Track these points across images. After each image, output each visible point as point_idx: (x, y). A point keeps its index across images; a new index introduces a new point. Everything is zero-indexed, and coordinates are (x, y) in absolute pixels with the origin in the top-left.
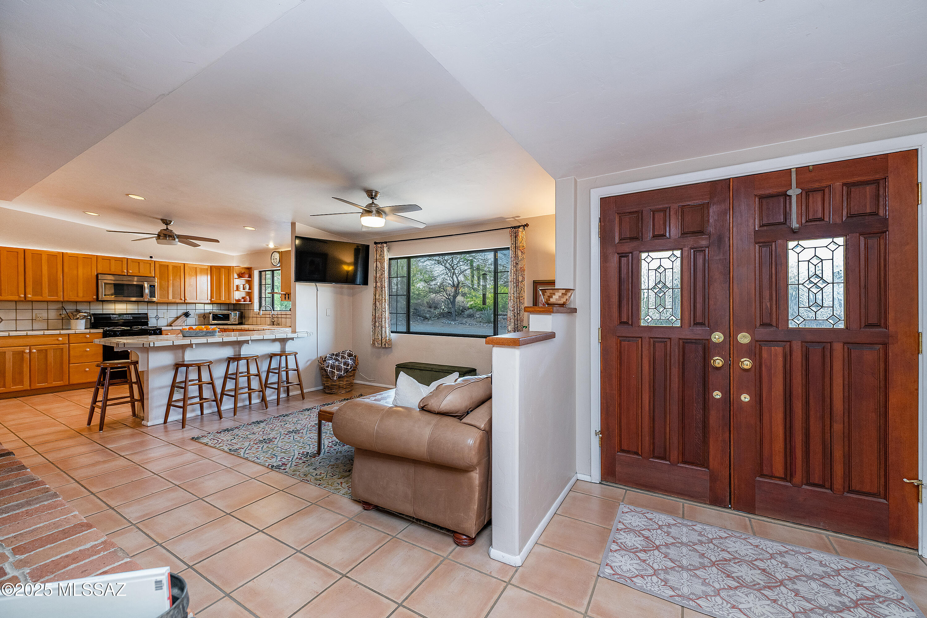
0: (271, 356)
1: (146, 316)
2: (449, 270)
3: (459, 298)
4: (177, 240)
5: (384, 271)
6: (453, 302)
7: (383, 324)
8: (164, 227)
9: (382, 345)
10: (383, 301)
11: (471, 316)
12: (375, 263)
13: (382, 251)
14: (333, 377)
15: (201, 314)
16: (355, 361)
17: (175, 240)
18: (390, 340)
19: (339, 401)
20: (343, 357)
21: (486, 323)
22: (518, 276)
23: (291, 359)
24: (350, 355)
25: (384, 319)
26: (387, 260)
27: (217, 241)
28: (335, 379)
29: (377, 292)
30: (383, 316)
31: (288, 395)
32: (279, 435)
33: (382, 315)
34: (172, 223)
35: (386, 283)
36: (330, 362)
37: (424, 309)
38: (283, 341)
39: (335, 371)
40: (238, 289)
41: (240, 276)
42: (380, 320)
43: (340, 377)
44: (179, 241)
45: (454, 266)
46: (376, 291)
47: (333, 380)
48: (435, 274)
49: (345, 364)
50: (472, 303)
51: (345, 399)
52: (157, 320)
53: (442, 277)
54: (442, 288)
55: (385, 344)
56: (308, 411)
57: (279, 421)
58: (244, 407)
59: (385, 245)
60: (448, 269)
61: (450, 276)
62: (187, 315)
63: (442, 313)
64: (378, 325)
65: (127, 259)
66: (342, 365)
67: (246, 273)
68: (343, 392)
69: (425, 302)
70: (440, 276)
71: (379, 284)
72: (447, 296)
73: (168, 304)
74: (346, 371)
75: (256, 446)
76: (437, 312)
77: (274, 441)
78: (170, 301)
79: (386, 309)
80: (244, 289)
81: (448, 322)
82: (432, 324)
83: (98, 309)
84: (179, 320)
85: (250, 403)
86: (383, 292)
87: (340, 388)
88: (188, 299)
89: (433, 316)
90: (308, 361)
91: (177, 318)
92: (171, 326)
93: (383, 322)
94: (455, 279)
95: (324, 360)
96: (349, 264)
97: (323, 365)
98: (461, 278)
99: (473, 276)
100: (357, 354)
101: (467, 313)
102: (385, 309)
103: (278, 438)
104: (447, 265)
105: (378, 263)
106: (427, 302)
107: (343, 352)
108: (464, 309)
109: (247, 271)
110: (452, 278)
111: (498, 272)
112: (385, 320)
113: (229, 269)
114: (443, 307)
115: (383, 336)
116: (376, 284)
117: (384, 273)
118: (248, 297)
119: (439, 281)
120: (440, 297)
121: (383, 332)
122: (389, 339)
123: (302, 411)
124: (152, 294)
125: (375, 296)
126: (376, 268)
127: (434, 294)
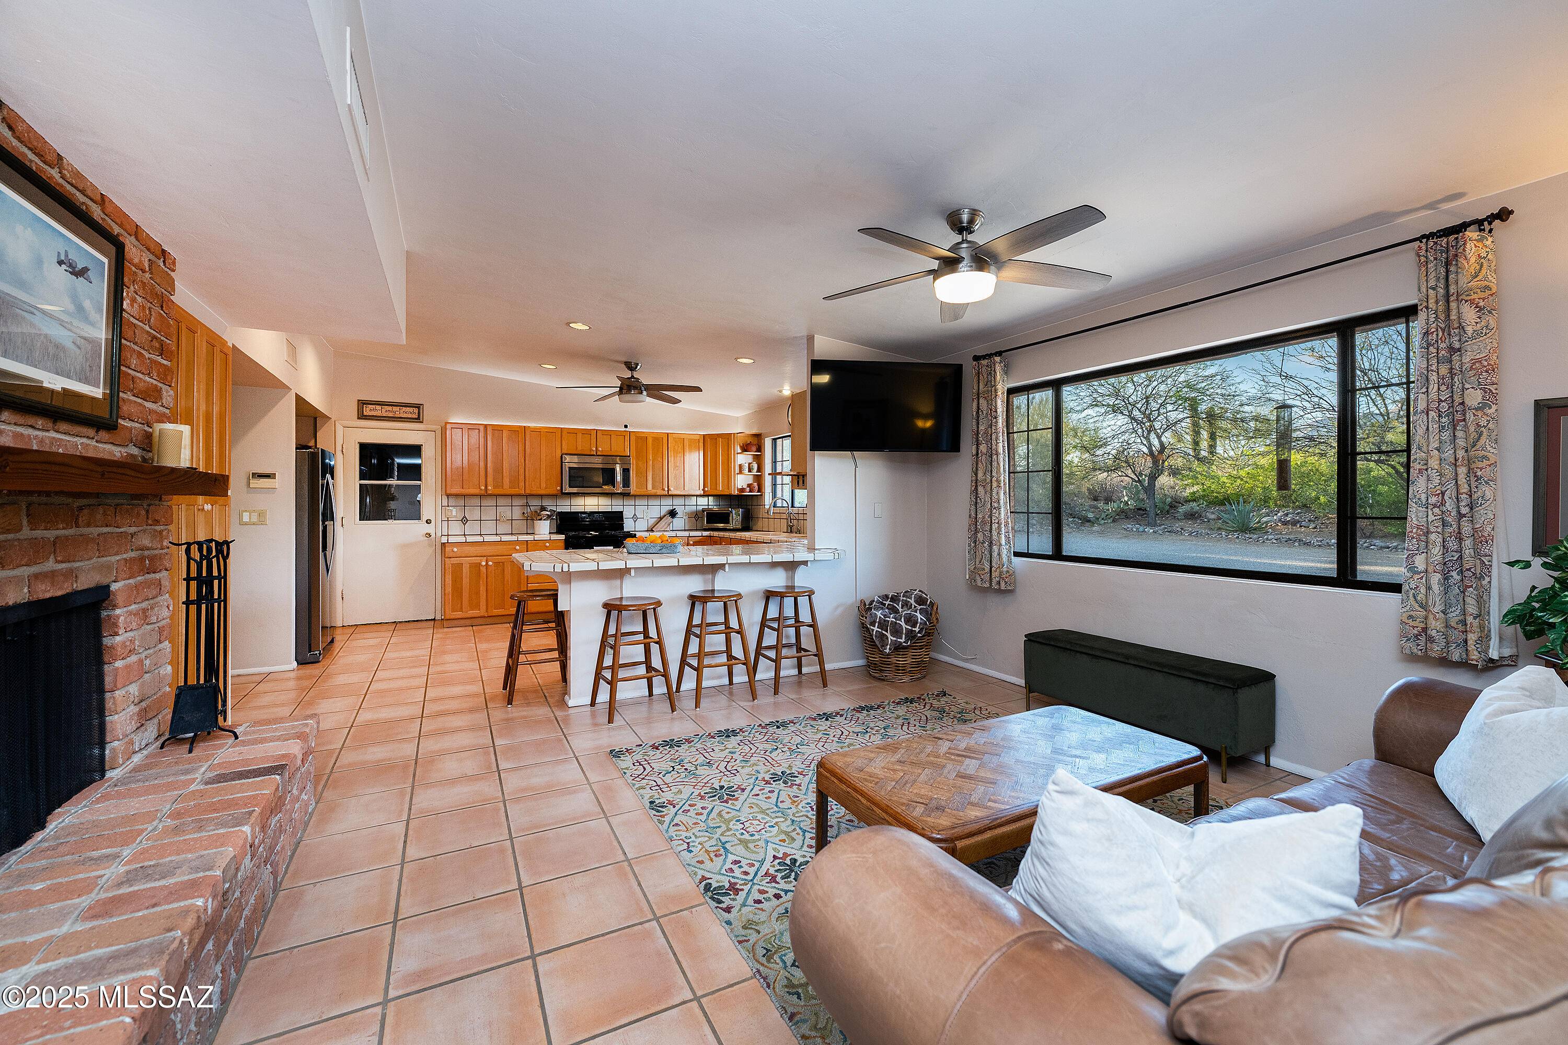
0: (769, 595)
1: (619, 516)
2: (1140, 423)
3: (1164, 480)
4: (645, 393)
5: (996, 418)
6: (1150, 489)
7: (995, 537)
8: (628, 374)
9: (991, 584)
10: (995, 484)
11: (1192, 516)
12: (976, 401)
13: (992, 373)
14: (884, 646)
15: (692, 513)
16: (931, 614)
17: (642, 393)
18: (1011, 574)
19: (894, 702)
20: (906, 605)
21: (1236, 531)
22: (1463, 389)
23: (803, 601)
24: (921, 601)
25: (997, 525)
26: (1003, 393)
27: (698, 389)
28: (887, 651)
29: (980, 465)
30: (993, 518)
31: (800, 672)
32: (752, 781)
33: (991, 517)
34: (639, 367)
35: (1001, 445)
36: (879, 614)
37: (1083, 504)
38: (791, 566)
39: (888, 635)
40: (741, 472)
41: (745, 449)
42: (988, 528)
43: (898, 648)
44: (648, 395)
45: (1151, 414)
46: (977, 464)
47: (882, 653)
48: (1106, 432)
49: (910, 620)
50: (1195, 488)
51: (907, 698)
52: (635, 522)
53: (1123, 438)
54: (1121, 461)
55: (999, 583)
56: (827, 720)
57: (766, 738)
58: (718, 689)
59: (998, 359)
60: (1136, 420)
61: (1143, 436)
62: (673, 514)
63: (1123, 511)
64: (981, 539)
65: (597, 430)
66: (903, 624)
67: (754, 444)
68: (906, 679)
69: (1084, 490)
70: (1120, 436)
71: (983, 448)
72: (1134, 477)
73: (649, 496)
74: (911, 635)
75: (700, 804)
76: (1111, 507)
77: (737, 799)
78: (649, 493)
79: (1002, 502)
80: (750, 471)
81: (1137, 529)
82: (1101, 533)
83: (565, 506)
84: (663, 522)
85: (731, 683)
86: (995, 464)
87: (899, 670)
88: (672, 489)
89: (1103, 516)
90: (837, 607)
91: (661, 518)
92: (652, 531)
93: (994, 533)
94: (1155, 442)
95: (865, 608)
96: (925, 417)
97: (864, 618)
98: (1167, 437)
99: (1197, 433)
100: (935, 601)
101: (1182, 509)
102: (999, 502)
103: (749, 789)
104: (1136, 413)
105: (981, 401)
106: (1089, 489)
107: (907, 594)
108: (1175, 503)
109: (755, 441)
110: (1147, 438)
111: (1354, 390)
112: (999, 528)
113: (727, 437)
114: (1126, 499)
115: (993, 564)
116: (977, 449)
117: (996, 422)
118: (755, 484)
119: (1112, 448)
120: (1121, 480)
121: (995, 554)
122: (1008, 572)
123: (814, 719)
124: (626, 482)
125: (976, 474)
126: (978, 413)
127: (1106, 474)
